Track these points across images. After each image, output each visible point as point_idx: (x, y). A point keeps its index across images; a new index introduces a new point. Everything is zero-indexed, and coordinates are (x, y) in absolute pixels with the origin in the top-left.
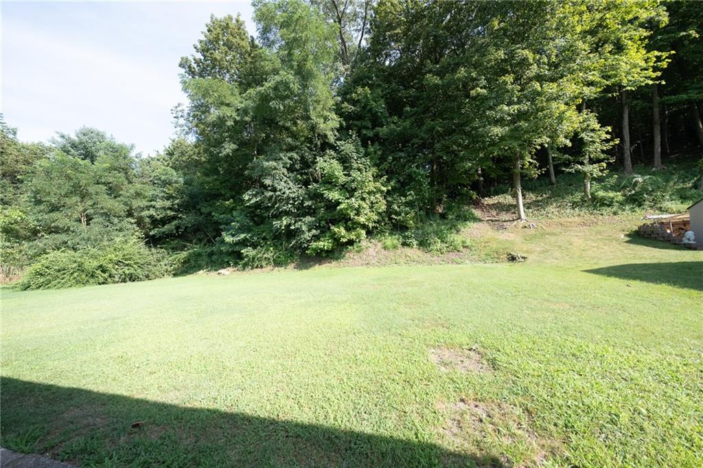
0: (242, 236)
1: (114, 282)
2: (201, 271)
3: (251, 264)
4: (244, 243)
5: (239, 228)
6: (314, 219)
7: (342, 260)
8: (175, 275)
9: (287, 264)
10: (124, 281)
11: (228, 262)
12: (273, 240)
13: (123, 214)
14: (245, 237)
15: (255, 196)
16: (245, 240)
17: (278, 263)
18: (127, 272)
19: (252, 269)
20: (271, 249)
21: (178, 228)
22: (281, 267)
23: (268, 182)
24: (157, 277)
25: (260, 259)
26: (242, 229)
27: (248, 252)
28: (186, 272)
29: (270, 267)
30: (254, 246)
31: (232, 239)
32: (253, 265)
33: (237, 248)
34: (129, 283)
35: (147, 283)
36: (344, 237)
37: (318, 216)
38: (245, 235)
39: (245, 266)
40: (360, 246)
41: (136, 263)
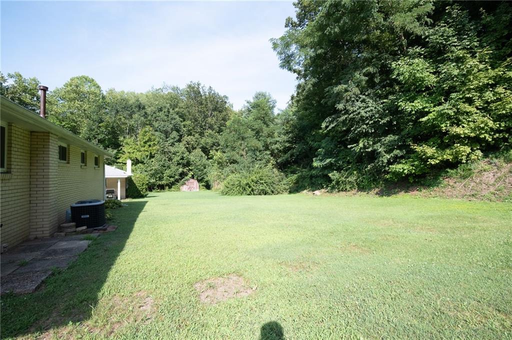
0: (328, 161)
1: (254, 194)
2: (305, 191)
3: (337, 187)
4: (330, 167)
5: (325, 154)
6: (397, 137)
7: (435, 188)
8: (290, 192)
9: (370, 189)
10: (260, 194)
11: (321, 184)
12: (356, 163)
13: (262, 148)
14: (330, 161)
15: (331, 122)
16: (331, 164)
17: (362, 188)
18: (261, 188)
19: (339, 191)
20: (355, 172)
21: (292, 155)
22: (365, 192)
23: (340, 106)
24: (279, 193)
25: (344, 183)
26: (328, 154)
27: (334, 175)
28: (297, 191)
29: (354, 191)
30: (339, 169)
31: (319, 164)
32: (339, 188)
33: (326, 172)
34: (263, 196)
35: (273, 196)
36: (432, 158)
37: (403, 133)
38: (331, 159)
39: (333, 188)
40: (470, 170)
41: (265, 183)
